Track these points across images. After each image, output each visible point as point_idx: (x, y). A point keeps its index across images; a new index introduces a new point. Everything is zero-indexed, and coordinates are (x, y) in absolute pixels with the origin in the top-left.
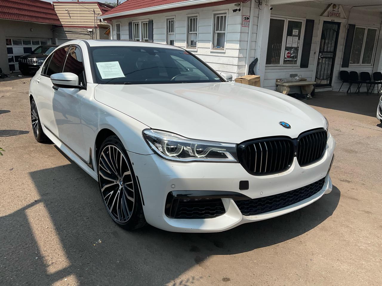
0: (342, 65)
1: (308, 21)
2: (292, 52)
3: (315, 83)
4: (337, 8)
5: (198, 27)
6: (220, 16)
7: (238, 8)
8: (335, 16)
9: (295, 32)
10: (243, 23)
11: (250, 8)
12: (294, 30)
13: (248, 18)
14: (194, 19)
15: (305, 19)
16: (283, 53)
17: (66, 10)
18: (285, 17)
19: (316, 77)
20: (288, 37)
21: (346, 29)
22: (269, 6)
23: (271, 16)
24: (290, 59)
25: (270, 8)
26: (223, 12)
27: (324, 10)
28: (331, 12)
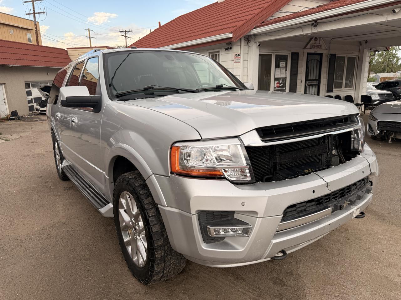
0: (327, 90)
4: (318, 40)
6: (214, 54)
7: (229, 47)
8: (317, 47)
9: (282, 64)
10: (235, 59)
11: (241, 46)
12: (281, 63)
13: (239, 55)
15: (291, 52)
16: (273, 84)
17: (79, 55)
18: (273, 52)
20: (276, 69)
21: (328, 58)
22: (257, 43)
23: (259, 52)
24: (280, 89)
25: (258, 44)
26: (217, 50)
27: (306, 43)
28: (314, 45)
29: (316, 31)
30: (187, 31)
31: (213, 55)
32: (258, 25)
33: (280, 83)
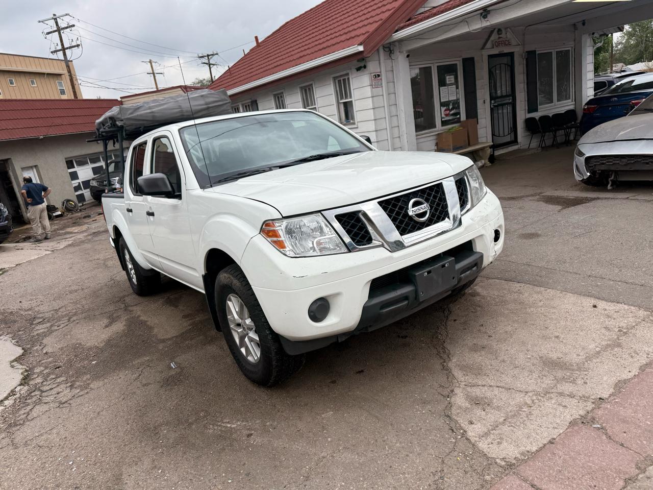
0: (528, 110)
1: (465, 61)
2: (451, 107)
3: (492, 144)
4: (504, 31)
5: (317, 98)
6: (342, 79)
7: (362, 65)
8: (503, 44)
9: (450, 79)
10: (373, 83)
11: (379, 61)
12: (447, 77)
13: (379, 76)
14: (309, 89)
15: (461, 59)
16: (439, 114)
18: (433, 62)
19: (493, 135)
20: (441, 88)
21: (523, 59)
22: (405, 52)
23: (410, 66)
24: (451, 118)
25: (407, 54)
26: (344, 73)
27: (485, 40)
28: (498, 41)
29: (488, 24)
30: (297, 47)
31: (340, 80)
32: (402, 25)
33: (450, 108)
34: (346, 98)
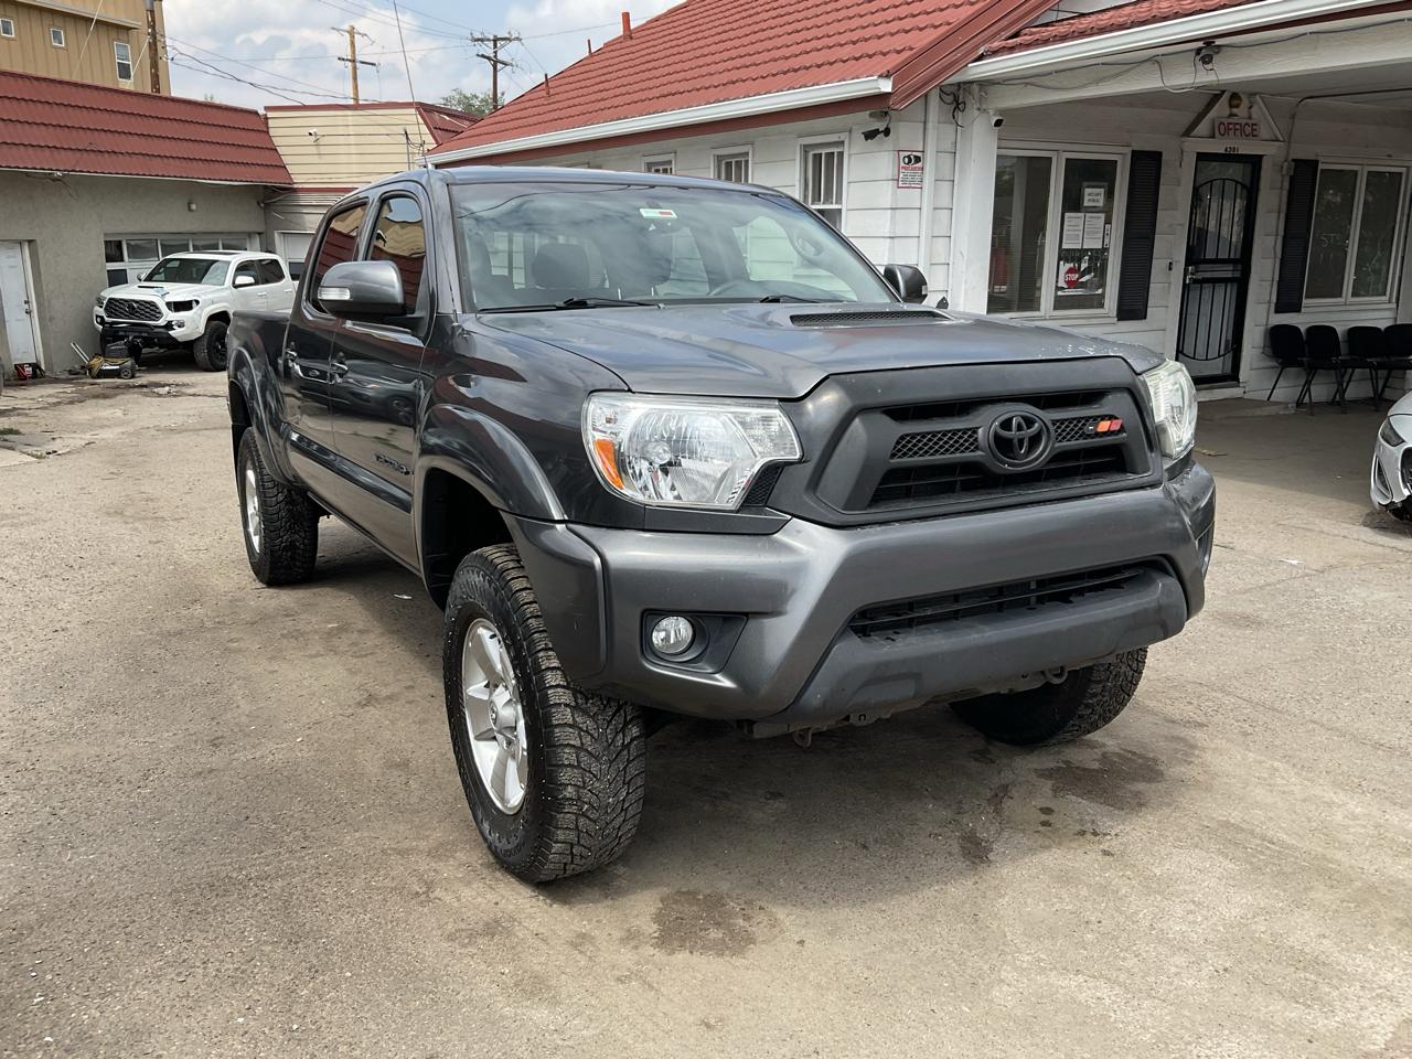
0: (1276, 304)
1: (1137, 156)
2: (1084, 266)
4: (1245, 102)
6: (824, 150)
7: (881, 126)
8: (1238, 132)
9: (1093, 195)
10: (901, 175)
11: (925, 123)
12: (1087, 191)
13: (918, 159)
14: (738, 164)
15: (1128, 151)
16: (1051, 276)
17: (310, 134)
18: (1055, 147)
19: (1178, 351)
20: (1067, 215)
21: (1283, 176)
22: (992, 112)
23: (999, 147)
24: (1079, 292)
25: (995, 119)
26: (833, 138)
27: (1195, 115)
28: (1223, 120)
29: (1211, 78)
30: (726, 55)
31: (821, 155)
32: (996, 44)
33: (1082, 267)
34: (828, 200)
